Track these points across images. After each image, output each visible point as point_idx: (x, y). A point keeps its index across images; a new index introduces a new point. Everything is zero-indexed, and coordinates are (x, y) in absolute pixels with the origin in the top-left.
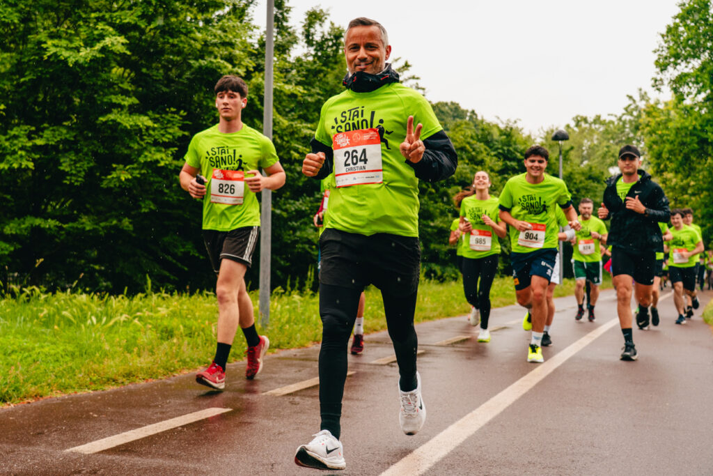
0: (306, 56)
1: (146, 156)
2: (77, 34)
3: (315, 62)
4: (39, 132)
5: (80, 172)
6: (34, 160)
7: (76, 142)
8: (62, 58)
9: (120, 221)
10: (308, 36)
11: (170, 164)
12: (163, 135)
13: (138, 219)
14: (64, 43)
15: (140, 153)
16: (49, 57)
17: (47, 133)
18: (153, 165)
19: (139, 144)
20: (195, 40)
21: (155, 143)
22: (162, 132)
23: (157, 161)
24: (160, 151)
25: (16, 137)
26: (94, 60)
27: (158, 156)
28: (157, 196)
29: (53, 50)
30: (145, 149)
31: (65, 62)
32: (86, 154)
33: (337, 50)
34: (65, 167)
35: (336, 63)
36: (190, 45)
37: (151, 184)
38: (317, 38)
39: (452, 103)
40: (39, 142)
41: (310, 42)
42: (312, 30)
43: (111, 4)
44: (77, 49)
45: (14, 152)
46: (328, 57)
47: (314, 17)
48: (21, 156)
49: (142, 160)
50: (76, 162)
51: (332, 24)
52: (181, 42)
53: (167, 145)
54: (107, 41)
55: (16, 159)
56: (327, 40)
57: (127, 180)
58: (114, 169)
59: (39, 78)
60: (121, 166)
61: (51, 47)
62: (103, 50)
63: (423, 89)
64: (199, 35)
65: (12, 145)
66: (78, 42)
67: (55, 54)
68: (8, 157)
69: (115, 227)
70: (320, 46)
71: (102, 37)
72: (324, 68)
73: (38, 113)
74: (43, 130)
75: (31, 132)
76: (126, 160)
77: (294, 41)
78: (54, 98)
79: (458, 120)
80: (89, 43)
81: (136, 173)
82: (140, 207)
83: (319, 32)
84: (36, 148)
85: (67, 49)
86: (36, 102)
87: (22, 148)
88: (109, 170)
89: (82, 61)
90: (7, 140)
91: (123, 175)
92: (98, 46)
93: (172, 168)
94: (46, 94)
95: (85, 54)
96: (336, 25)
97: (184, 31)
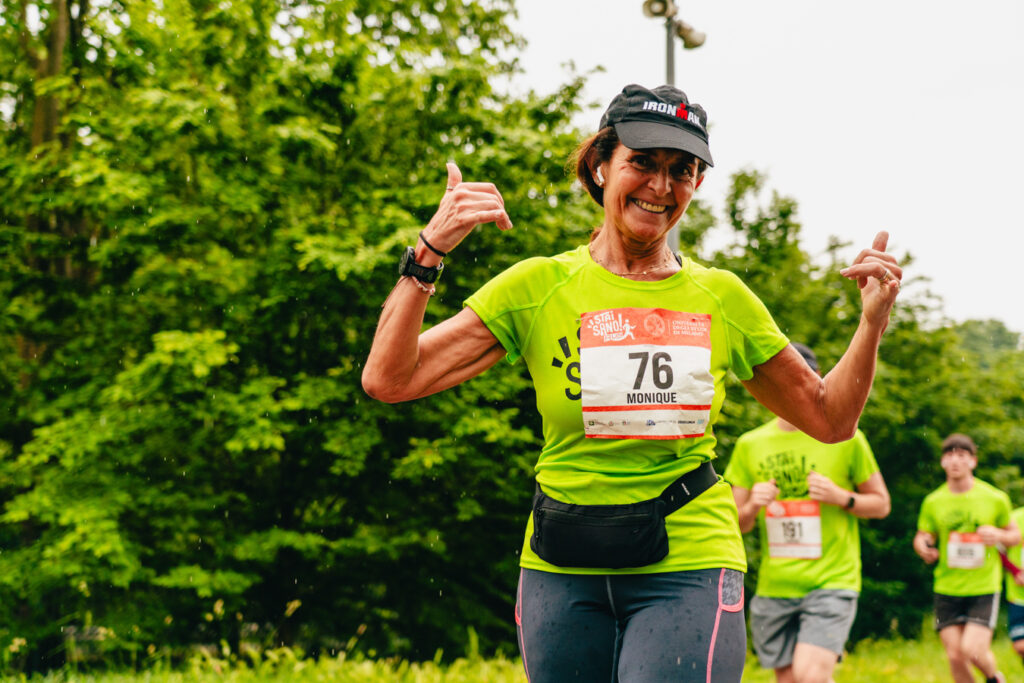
0: (732, 247)
1: (466, 426)
2: (352, 226)
3: (746, 259)
4: (291, 387)
5: (356, 453)
6: (284, 435)
7: (350, 403)
8: (328, 266)
9: (423, 535)
10: (734, 213)
11: (507, 438)
12: (494, 389)
13: (454, 533)
14: (331, 241)
15: (454, 419)
16: (309, 265)
17: (304, 390)
18: (477, 440)
19: (454, 404)
20: (545, 228)
21: (482, 403)
22: (493, 382)
23: (484, 434)
24: (488, 416)
25: (254, 397)
26: (380, 267)
27: (485, 424)
28: (485, 492)
29: (312, 254)
30: (463, 413)
31: (333, 273)
32: (367, 423)
33: (784, 237)
34: (332, 446)
35: (784, 257)
36: (537, 238)
37: (474, 471)
38: (750, 217)
39: (993, 322)
40: (292, 404)
41: (738, 225)
42: (740, 204)
43: (406, 175)
44: (353, 251)
45: (251, 423)
46: (769, 247)
47: (744, 183)
48: (263, 430)
49: (459, 431)
50: (350, 436)
51: (775, 193)
52: (523, 232)
53: (500, 406)
54: (401, 236)
55: (254, 435)
56: (767, 220)
57: (436, 466)
58: (413, 448)
59: (291, 300)
60: (424, 442)
61: (312, 250)
62: (396, 250)
63: (940, 298)
64: (550, 220)
65: (249, 410)
66: (353, 239)
67: (318, 262)
68: (243, 432)
69: (417, 547)
70: (756, 231)
71: (391, 229)
72: (764, 268)
73: (290, 356)
74: (297, 384)
75: (279, 389)
76: (433, 432)
77: (710, 222)
78: (316, 333)
79: (1005, 351)
80: (372, 238)
81: (451, 454)
82: (455, 511)
83: (753, 207)
84: (287, 416)
85: (337, 250)
86: (286, 340)
87: (264, 416)
88: (404, 450)
89: (359, 270)
90: (241, 402)
91: (426, 457)
92: (387, 244)
93: (509, 443)
94: (302, 324)
95: (366, 259)
96: (782, 195)
97: (526, 214)
